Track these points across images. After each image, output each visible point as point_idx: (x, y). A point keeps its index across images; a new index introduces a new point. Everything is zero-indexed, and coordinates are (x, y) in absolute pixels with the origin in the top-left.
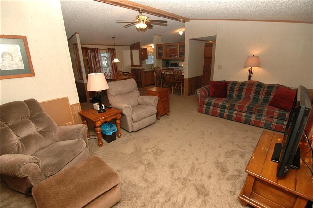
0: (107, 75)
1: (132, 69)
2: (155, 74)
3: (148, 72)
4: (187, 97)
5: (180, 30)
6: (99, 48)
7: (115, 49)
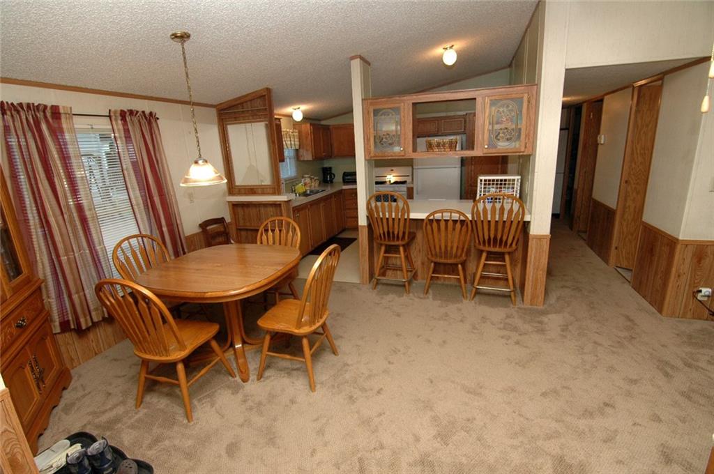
3: (311, 205)
4: (541, 307)
5: (446, 49)
6: (64, 107)
7: (158, 119)
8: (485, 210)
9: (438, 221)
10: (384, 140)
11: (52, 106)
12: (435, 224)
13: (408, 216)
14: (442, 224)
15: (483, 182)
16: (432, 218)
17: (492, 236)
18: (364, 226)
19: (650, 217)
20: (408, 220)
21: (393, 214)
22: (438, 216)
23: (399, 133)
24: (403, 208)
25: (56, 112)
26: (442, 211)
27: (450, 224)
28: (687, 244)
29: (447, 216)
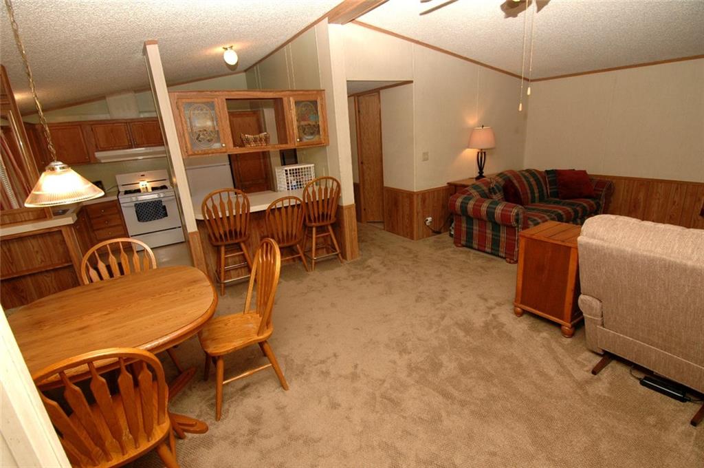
4: (359, 258)
5: (226, 49)
8: (314, 192)
9: (279, 209)
10: (201, 136)
12: (277, 213)
13: (249, 210)
14: (283, 211)
15: (288, 172)
16: (274, 207)
17: (321, 213)
18: (195, 232)
19: (389, 183)
20: (248, 215)
21: (234, 211)
22: (279, 205)
23: (217, 129)
24: (244, 203)
26: (282, 200)
27: (290, 210)
28: (418, 194)
29: (286, 203)
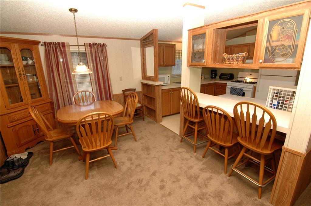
0: (82, 97)
1: (144, 85)
2: (181, 103)
6: (67, 43)
7: (106, 46)
8: (241, 112)
11: (62, 43)
12: (208, 114)
13: (198, 104)
20: (198, 107)
21: (190, 102)
24: (194, 99)
25: (63, 45)
